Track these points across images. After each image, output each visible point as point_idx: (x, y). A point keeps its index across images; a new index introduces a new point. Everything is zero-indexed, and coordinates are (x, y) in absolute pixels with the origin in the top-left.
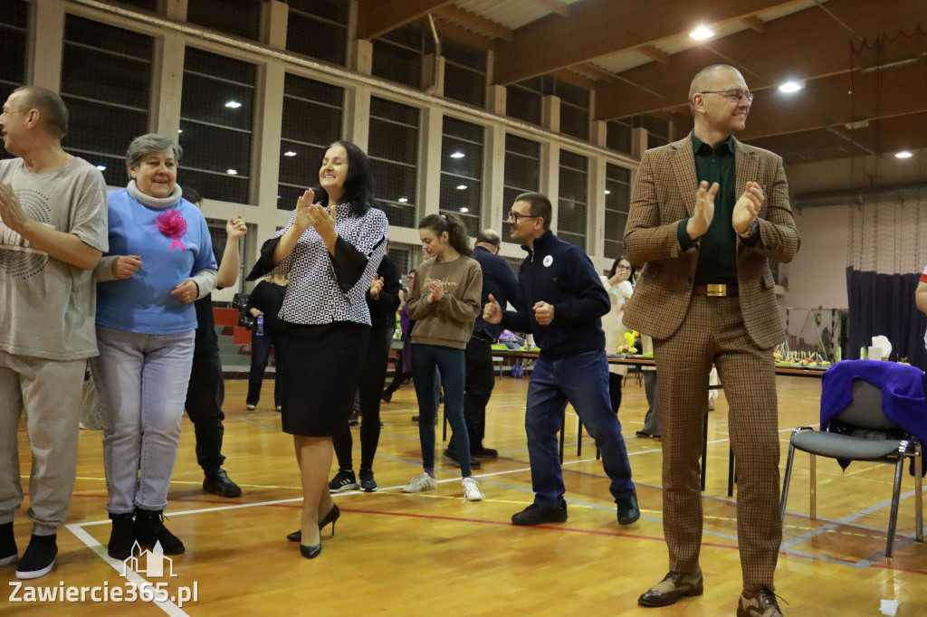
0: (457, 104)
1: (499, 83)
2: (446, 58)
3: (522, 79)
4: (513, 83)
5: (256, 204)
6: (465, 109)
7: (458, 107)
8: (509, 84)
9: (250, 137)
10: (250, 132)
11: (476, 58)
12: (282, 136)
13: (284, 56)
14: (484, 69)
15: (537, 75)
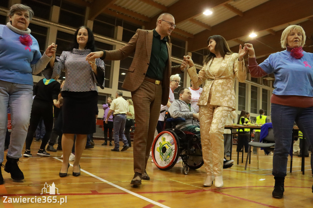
0: (176, 58)
1: (190, 51)
2: (172, 43)
3: (197, 50)
4: (194, 51)
5: (111, 88)
6: (178, 59)
7: (176, 59)
8: (192, 52)
9: (110, 67)
10: (110, 66)
11: (182, 44)
12: (120, 67)
13: (121, 43)
14: (185, 47)
15: (202, 49)
